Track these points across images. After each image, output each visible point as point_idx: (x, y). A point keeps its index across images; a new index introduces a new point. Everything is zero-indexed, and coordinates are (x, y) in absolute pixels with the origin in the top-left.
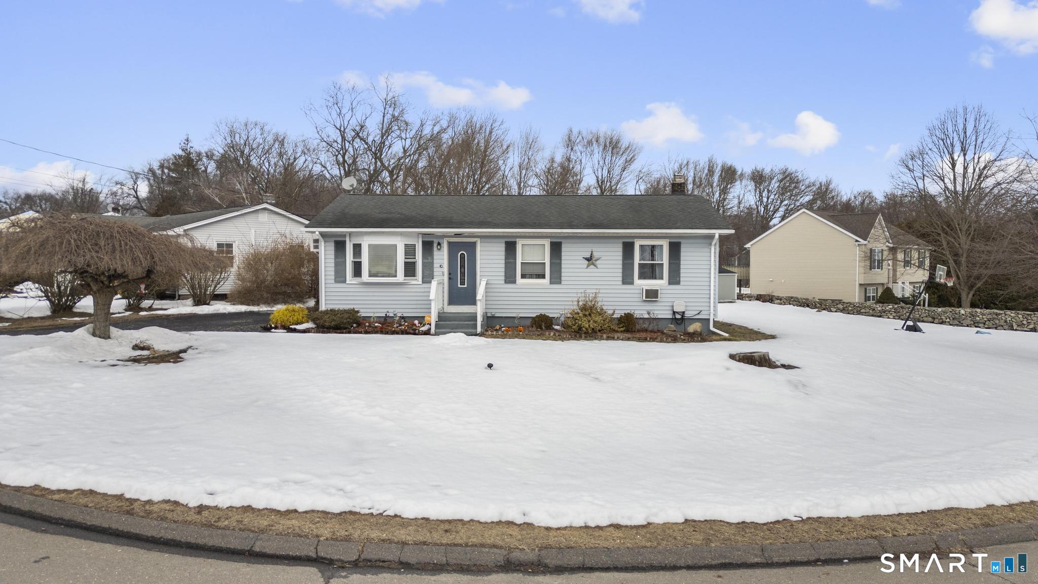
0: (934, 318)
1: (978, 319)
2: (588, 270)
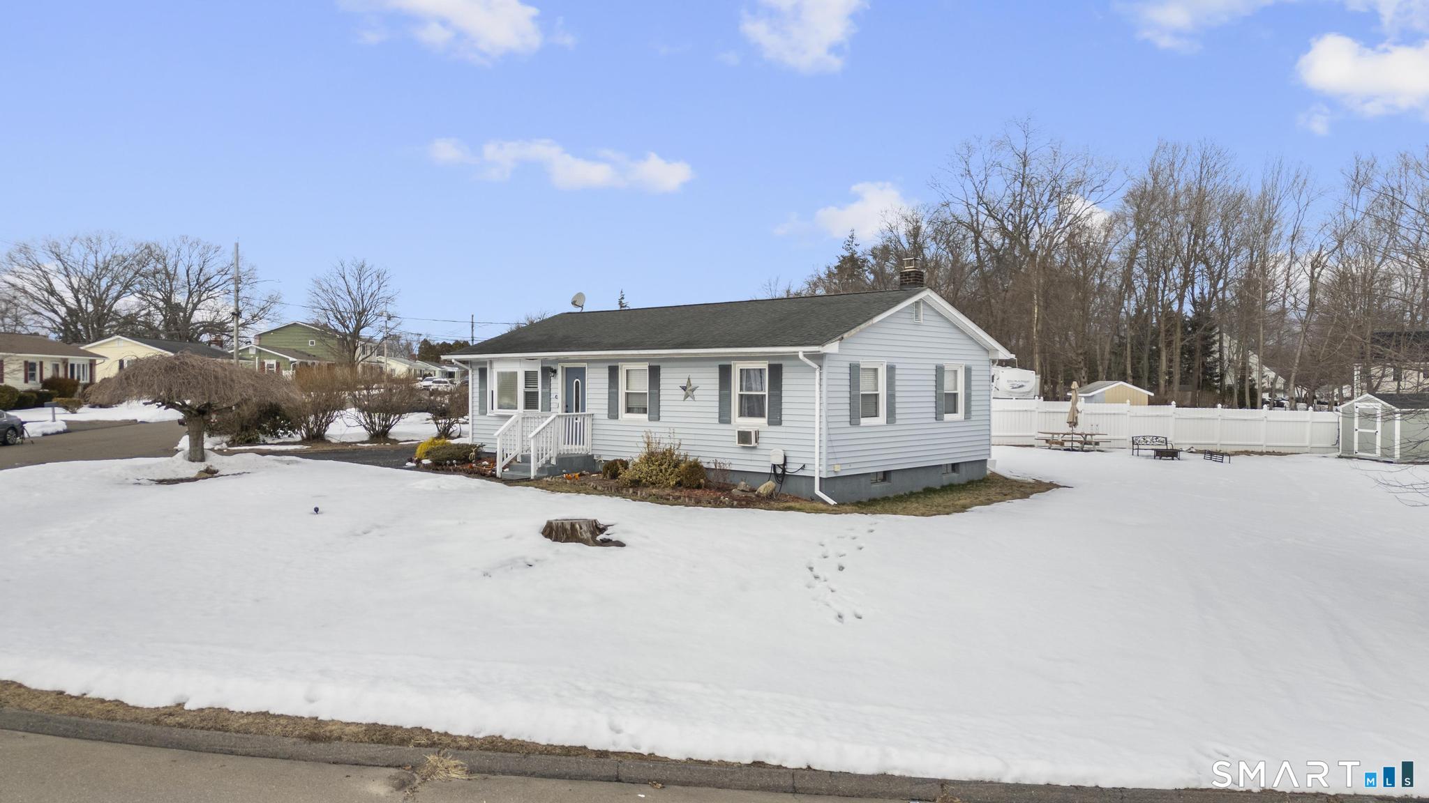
2: (686, 403)
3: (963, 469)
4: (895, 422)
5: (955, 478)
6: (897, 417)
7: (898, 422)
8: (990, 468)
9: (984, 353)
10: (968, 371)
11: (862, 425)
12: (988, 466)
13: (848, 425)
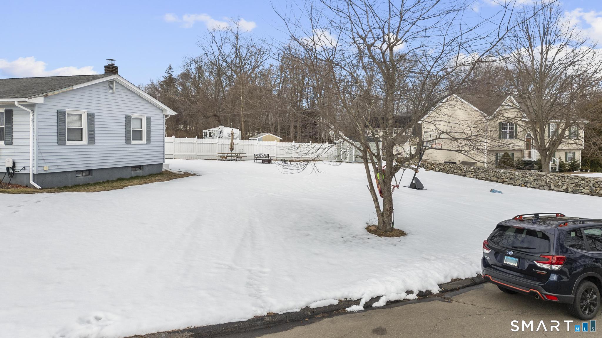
0: (498, 178)
1: (527, 179)
3: (146, 169)
4: (95, 144)
5: (139, 172)
6: (96, 141)
7: (96, 144)
8: (164, 168)
9: (160, 111)
10: (148, 120)
11: (67, 144)
12: (163, 167)
13: (56, 144)
